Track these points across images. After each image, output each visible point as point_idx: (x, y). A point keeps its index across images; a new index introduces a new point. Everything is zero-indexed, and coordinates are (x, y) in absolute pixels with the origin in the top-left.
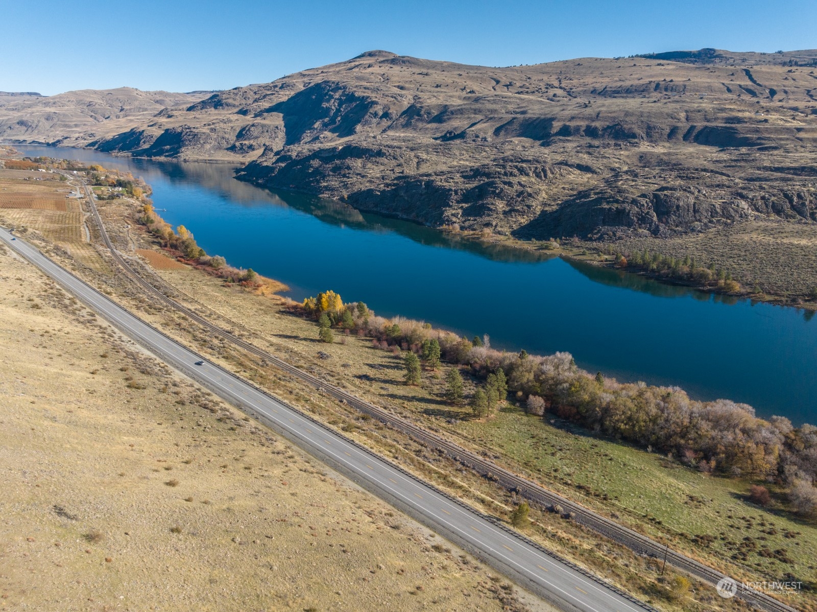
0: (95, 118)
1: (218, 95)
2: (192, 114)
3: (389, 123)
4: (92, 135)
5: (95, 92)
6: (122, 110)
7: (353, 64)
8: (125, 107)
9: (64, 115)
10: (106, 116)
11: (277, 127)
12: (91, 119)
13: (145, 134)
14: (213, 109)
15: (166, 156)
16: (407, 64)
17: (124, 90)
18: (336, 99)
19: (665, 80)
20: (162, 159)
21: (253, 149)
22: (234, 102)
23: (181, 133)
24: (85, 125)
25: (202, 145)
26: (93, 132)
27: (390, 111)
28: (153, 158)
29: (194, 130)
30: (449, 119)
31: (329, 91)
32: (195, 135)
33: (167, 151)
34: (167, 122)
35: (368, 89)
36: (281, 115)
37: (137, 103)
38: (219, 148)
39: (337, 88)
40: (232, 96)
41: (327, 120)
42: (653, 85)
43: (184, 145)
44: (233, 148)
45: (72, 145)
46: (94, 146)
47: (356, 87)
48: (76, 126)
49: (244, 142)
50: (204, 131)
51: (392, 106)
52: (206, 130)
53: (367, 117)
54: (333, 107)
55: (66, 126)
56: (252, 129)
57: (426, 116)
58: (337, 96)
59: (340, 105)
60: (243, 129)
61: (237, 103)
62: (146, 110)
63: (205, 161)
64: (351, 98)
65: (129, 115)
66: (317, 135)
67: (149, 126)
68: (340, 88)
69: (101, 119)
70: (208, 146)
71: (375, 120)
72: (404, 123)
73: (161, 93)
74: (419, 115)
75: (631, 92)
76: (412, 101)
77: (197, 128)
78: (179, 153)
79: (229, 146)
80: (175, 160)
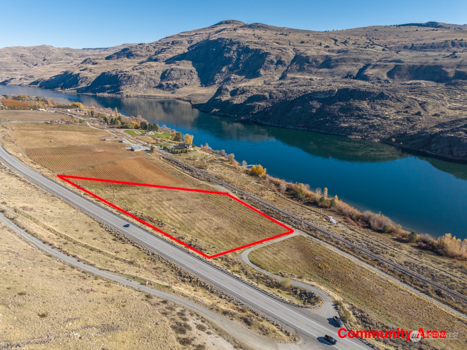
0: (28, 65)
1: (128, 49)
2: (112, 62)
3: (285, 68)
4: (31, 77)
5: (24, 48)
6: (44, 60)
7: (218, 29)
8: (47, 58)
9: (6, 63)
10: (34, 64)
11: (191, 71)
12: (25, 66)
13: (81, 76)
14: (126, 58)
15: (108, 93)
16: (261, 28)
17: (43, 47)
18: (234, 51)
19: (456, 40)
20: (106, 95)
21: (178, 88)
22: (141, 54)
23: (117, 75)
24: (21, 70)
25: (137, 85)
26: (32, 75)
27: (283, 59)
28: (98, 94)
29: (127, 73)
30: (337, 66)
31: (225, 45)
32: (129, 77)
33: (108, 89)
34: (95, 68)
35: (258, 43)
36: (191, 62)
37: (54, 55)
38: (149, 86)
39: (232, 43)
40: (139, 49)
41: (230, 66)
42: (450, 43)
43: (122, 84)
44: (160, 87)
45: (19, 84)
46: (36, 84)
47: (247, 42)
48: (15, 70)
49: (169, 82)
50: (135, 74)
51: (282, 56)
52: (135, 73)
53: (265, 64)
54: (234, 57)
55: (8, 70)
56: (172, 72)
57: (314, 63)
58: (234, 48)
59: (239, 54)
60: (164, 73)
61: (144, 54)
62: (62, 60)
63: (142, 96)
64: (246, 50)
65: (51, 63)
66: (227, 77)
67: (81, 70)
68: (235, 43)
69: (32, 66)
70: (141, 85)
71: (272, 66)
72: (298, 68)
73: (68, 49)
74: (308, 62)
75: (435, 48)
76: (294, 53)
77: (128, 72)
78: (119, 90)
79: (157, 85)
80: (119, 96)
